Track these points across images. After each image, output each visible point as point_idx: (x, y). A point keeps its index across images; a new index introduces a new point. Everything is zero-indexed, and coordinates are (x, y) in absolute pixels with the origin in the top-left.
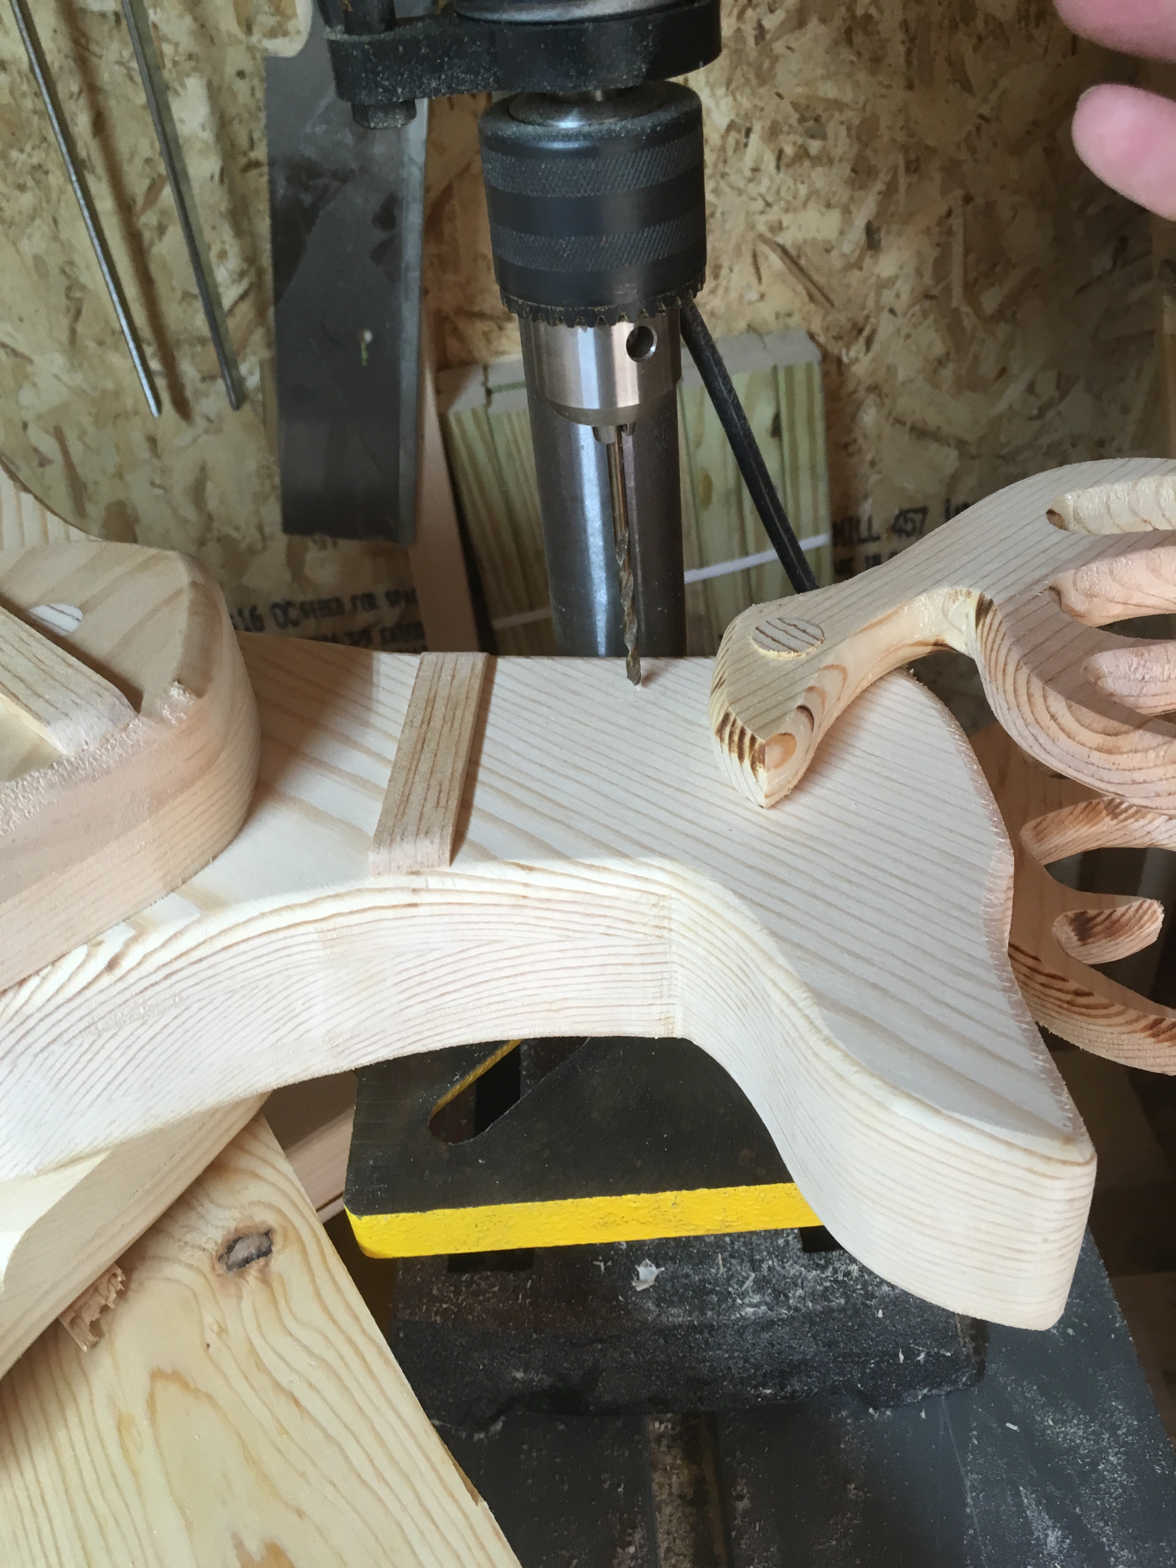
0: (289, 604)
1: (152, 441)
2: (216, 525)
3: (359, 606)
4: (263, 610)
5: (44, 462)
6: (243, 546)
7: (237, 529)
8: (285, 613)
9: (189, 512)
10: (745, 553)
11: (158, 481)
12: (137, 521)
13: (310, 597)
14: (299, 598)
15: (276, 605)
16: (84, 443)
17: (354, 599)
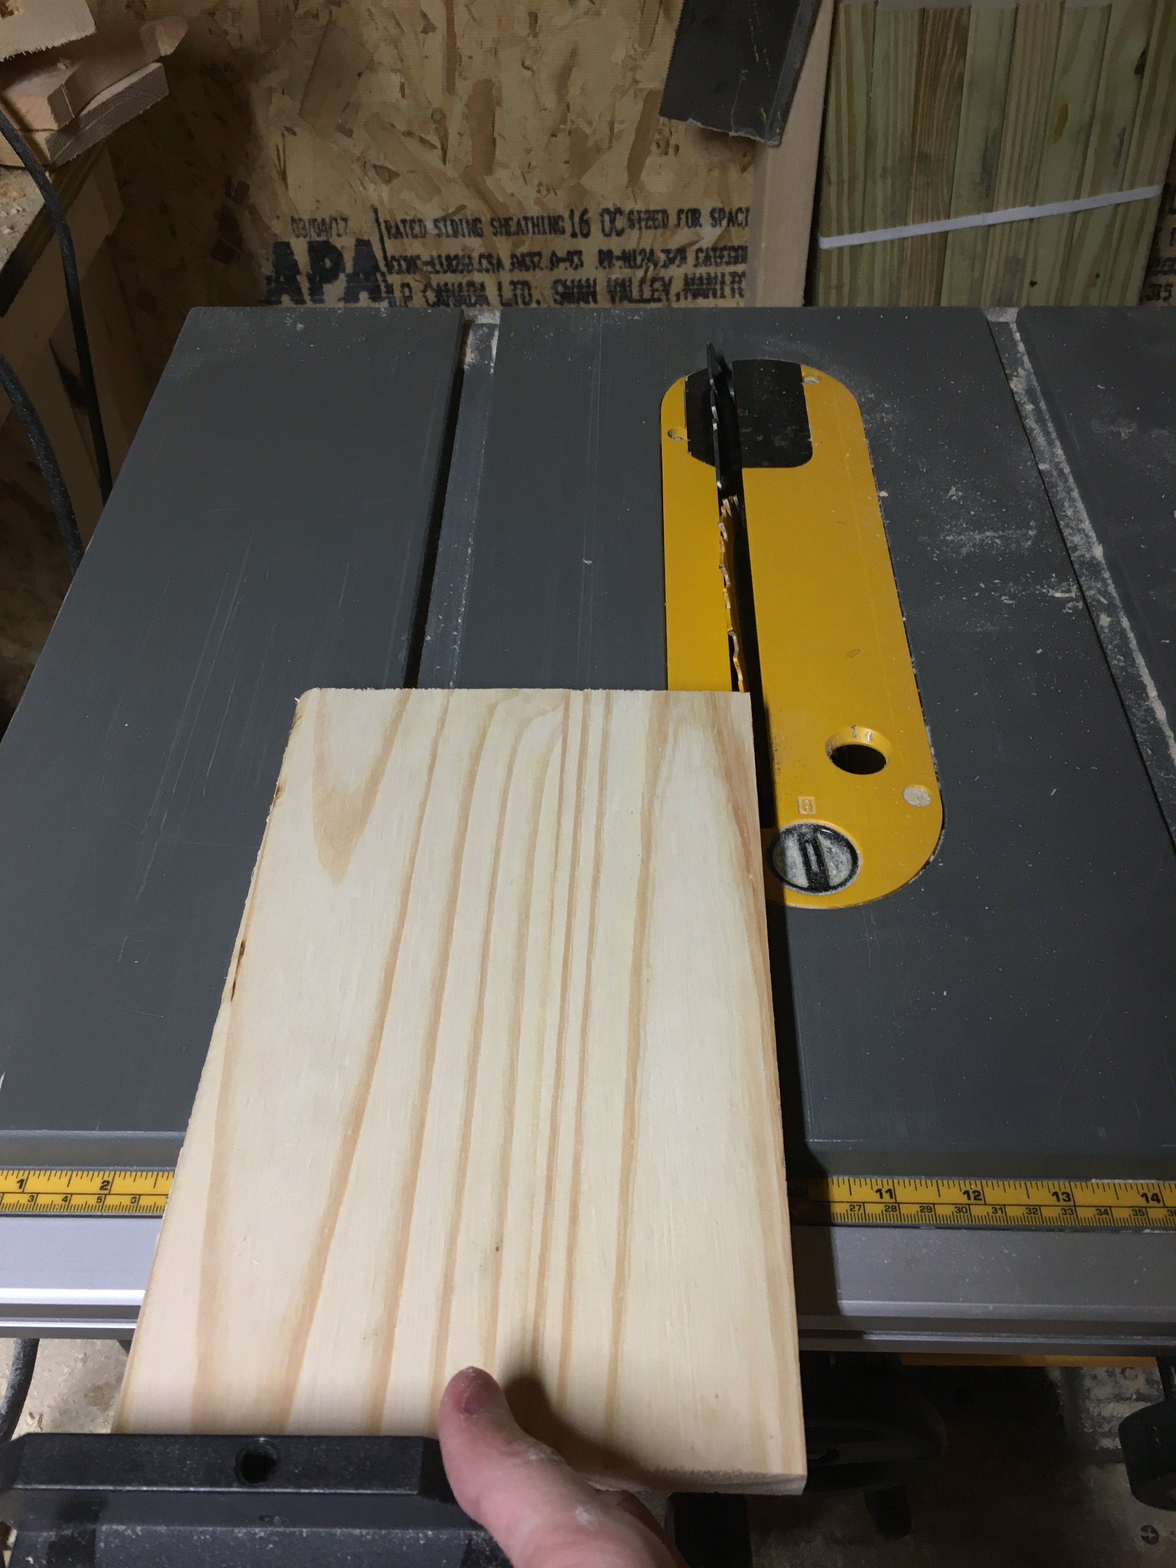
0: (619, 211)
1: (534, 17)
2: (571, 116)
3: (683, 221)
4: (592, 215)
5: (429, 28)
6: (590, 143)
7: (590, 123)
8: (613, 221)
9: (549, 100)
10: (1077, 196)
11: (528, 63)
12: (499, 104)
13: (640, 206)
14: (628, 207)
15: (606, 211)
16: (470, 11)
17: (681, 211)
